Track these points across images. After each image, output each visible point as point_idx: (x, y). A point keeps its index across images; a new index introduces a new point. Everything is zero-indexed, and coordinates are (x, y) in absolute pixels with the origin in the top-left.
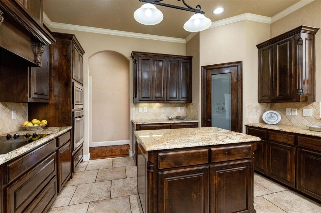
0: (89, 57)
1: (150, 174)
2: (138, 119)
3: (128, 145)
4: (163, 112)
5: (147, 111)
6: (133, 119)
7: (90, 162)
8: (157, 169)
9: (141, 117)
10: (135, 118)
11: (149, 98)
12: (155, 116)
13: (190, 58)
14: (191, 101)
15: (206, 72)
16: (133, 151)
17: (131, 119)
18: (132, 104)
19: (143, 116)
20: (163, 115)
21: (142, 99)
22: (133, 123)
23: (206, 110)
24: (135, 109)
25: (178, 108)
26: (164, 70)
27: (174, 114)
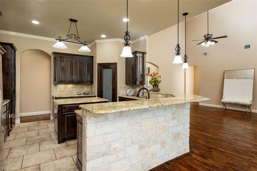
0: (20, 53)
1: (59, 114)
2: (57, 95)
3: (50, 114)
4: (75, 90)
5: (63, 90)
6: (54, 95)
7: (20, 125)
8: (62, 112)
9: (59, 93)
10: (55, 94)
11: (64, 81)
12: (69, 93)
13: (92, 57)
14: (93, 83)
15: (100, 67)
16: (53, 116)
17: (52, 95)
18: (52, 85)
19: (60, 93)
20: (75, 92)
21: (60, 82)
22: (53, 97)
23: (100, 88)
24: (55, 88)
25: (85, 87)
26: (75, 64)
27: (82, 91)
